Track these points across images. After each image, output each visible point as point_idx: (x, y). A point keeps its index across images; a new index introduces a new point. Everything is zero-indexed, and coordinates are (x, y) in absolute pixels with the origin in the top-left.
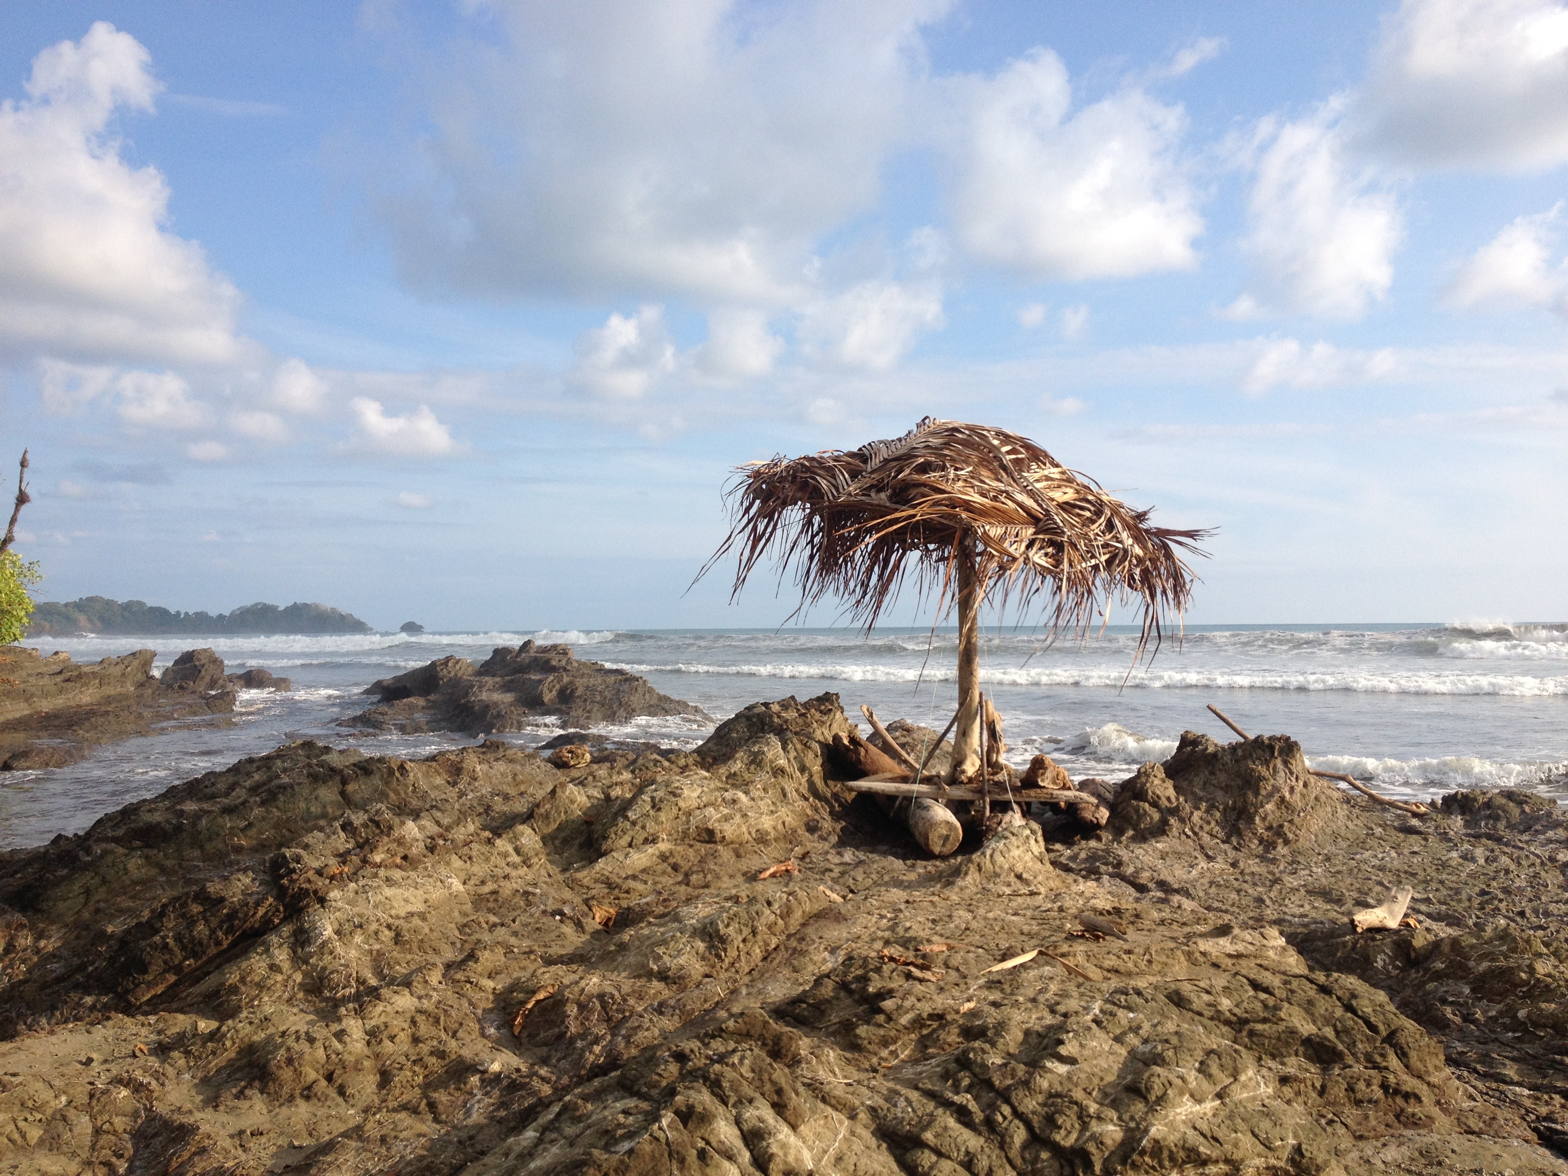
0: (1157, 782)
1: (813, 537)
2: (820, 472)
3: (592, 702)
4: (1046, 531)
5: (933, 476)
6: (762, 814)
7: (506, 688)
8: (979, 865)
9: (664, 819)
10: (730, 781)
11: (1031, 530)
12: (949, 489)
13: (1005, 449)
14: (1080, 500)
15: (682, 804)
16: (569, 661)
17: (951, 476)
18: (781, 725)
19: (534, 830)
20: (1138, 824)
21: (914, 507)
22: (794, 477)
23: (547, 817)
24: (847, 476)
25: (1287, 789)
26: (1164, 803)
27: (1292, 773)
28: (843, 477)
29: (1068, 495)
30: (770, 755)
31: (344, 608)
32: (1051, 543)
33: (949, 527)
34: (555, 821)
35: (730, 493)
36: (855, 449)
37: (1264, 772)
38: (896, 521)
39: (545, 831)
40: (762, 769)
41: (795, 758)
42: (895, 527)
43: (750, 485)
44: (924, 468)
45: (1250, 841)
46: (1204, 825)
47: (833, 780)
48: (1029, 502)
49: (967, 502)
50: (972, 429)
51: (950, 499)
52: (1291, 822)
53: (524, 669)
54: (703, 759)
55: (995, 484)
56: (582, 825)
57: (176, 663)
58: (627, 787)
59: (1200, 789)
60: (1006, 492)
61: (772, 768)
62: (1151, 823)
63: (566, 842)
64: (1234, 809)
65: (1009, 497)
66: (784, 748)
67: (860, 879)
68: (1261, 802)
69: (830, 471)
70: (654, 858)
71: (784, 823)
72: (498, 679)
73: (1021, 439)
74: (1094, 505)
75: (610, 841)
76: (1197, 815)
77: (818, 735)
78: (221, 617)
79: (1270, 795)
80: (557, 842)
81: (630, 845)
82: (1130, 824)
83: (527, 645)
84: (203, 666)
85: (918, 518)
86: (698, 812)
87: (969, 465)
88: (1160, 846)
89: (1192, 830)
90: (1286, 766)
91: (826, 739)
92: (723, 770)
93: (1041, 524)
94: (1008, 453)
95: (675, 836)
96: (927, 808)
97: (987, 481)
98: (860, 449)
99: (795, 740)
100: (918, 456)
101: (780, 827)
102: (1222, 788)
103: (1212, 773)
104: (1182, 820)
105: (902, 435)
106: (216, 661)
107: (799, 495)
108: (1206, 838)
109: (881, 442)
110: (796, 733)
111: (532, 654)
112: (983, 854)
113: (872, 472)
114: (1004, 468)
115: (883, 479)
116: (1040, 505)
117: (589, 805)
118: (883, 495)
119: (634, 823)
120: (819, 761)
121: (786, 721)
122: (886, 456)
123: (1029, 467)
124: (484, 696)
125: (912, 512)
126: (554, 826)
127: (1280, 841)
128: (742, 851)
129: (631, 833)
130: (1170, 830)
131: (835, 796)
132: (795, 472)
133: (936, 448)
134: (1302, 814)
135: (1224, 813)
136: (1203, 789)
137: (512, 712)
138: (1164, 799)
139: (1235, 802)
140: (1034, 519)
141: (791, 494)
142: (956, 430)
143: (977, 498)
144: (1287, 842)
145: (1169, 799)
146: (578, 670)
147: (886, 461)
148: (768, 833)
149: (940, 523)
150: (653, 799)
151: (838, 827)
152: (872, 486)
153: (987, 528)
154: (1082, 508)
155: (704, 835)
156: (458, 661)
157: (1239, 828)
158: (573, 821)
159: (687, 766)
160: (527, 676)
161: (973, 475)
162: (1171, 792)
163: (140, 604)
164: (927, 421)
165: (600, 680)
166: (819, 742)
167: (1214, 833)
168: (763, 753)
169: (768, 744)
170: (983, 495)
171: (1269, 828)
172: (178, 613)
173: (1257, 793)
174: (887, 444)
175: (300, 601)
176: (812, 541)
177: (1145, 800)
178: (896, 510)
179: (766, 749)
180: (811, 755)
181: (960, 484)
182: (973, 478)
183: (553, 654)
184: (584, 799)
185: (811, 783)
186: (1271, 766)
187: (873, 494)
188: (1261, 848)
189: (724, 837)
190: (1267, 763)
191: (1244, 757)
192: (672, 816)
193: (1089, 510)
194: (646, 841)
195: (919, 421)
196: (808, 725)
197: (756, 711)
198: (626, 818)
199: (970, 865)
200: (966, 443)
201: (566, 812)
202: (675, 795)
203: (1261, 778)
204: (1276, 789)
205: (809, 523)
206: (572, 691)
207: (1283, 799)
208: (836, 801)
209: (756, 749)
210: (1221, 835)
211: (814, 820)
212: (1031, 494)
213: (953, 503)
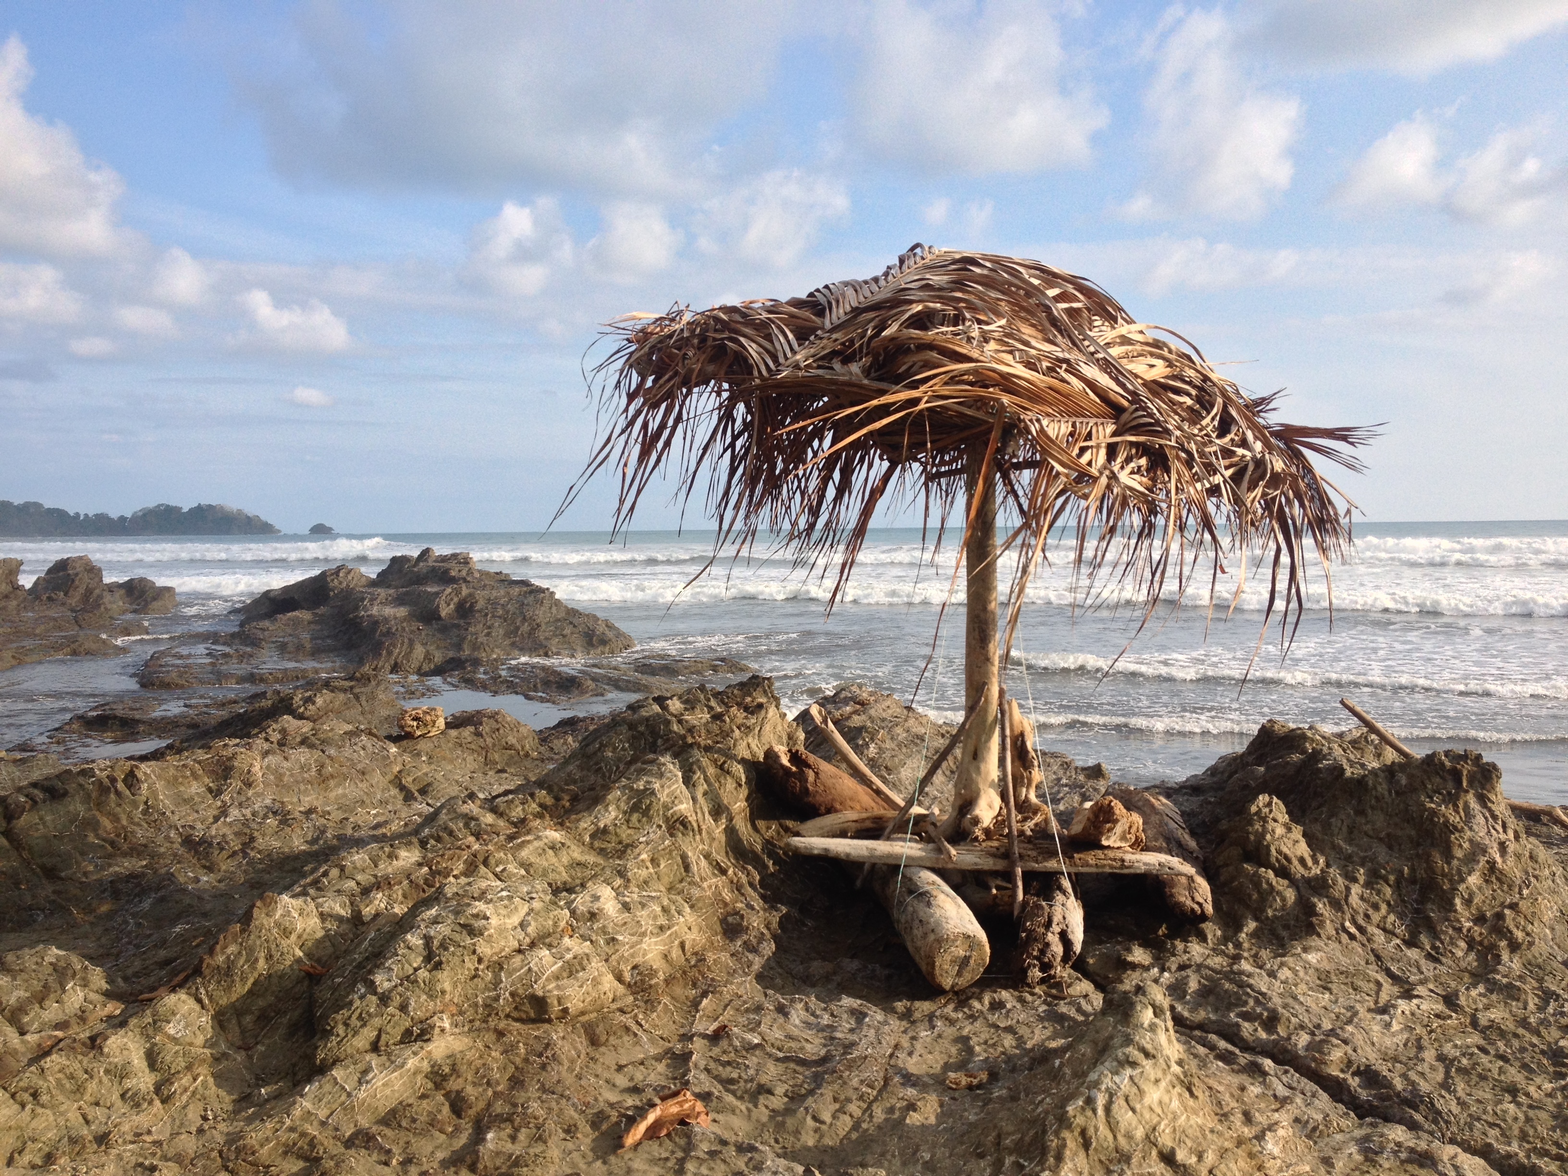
0: (1280, 831)
1: (735, 438)
2: (747, 330)
3: (493, 616)
4: (1136, 429)
5: (940, 333)
6: (644, 934)
7: (399, 601)
8: (1083, 1132)
9: (447, 986)
10: (597, 844)
11: (1110, 428)
12: (975, 354)
13: (1052, 292)
14: (1174, 377)
15: (485, 949)
16: (470, 572)
17: (975, 333)
18: (684, 738)
19: (199, 1001)
20: (1263, 910)
21: (915, 385)
22: (703, 339)
23: (227, 972)
24: (791, 336)
25: (1495, 846)
26: (1297, 869)
27: (1495, 817)
28: (788, 336)
29: (1159, 371)
30: (663, 797)
31: (251, 510)
32: (1143, 450)
33: (975, 422)
34: (244, 979)
35: (600, 367)
36: (803, 295)
37: (1454, 819)
38: (884, 410)
39: (224, 1001)
40: (650, 819)
41: (705, 794)
42: (885, 421)
43: (631, 353)
44: (923, 321)
45: (1453, 943)
46: (1371, 912)
47: (764, 818)
48: (1104, 380)
49: (1003, 375)
50: (996, 261)
51: (975, 372)
52: (1513, 906)
53: (420, 579)
54: (557, 799)
55: (1047, 347)
56: (299, 981)
57: (50, 571)
58: (398, 892)
59: (1345, 841)
60: (1067, 361)
61: (667, 820)
62: (1283, 907)
63: (263, 1018)
64: (1413, 881)
65: (1073, 370)
66: (688, 781)
67: (827, 1117)
68: (1459, 872)
69: (763, 329)
70: (419, 1079)
71: (682, 945)
72: (391, 591)
73: (1073, 280)
74: (1195, 387)
75: (334, 1040)
76: (1356, 890)
77: (742, 752)
78: (122, 519)
79: (1471, 859)
80: (248, 1019)
81: (375, 1047)
82: (1248, 907)
83: (425, 553)
84: (77, 574)
85: (922, 406)
86: (517, 960)
87: (1000, 315)
88: (1312, 958)
89: (1354, 922)
90: (1484, 806)
91: (753, 755)
92: (586, 824)
93: (1125, 417)
94: (1058, 299)
95: (470, 1015)
96: (925, 897)
97: (1034, 343)
98: (811, 295)
99: (705, 761)
100: (911, 302)
101: (676, 953)
102: (1381, 840)
103: (1360, 812)
104: (1337, 905)
105: (879, 272)
106: (94, 571)
107: (710, 368)
108: (1380, 937)
109: (846, 284)
110: (707, 749)
111: (431, 564)
112: (1090, 1102)
113: (833, 330)
114: (1054, 322)
115: (852, 341)
116: (1122, 386)
117: (320, 934)
118: (855, 368)
119: (384, 999)
120: (744, 792)
121: (691, 730)
122: (855, 304)
123: (1091, 322)
124: (375, 611)
125: (914, 394)
126: (241, 989)
127: (1503, 944)
128: (600, 1030)
129: (377, 1022)
130: (1322, 923)
131: (768, 844)
132: (704, 330)
133: (941, 289)
134: (1525, 892)
135: (1397, 887)
136: (1350, 841)
137: (403, 629)
138: (1295, 862)
139: (1413, 869)
140: (1115, 410)
141: (697, 367)
142: (972, 261)
143: (1020, 370)
144: (1514, 946)
145: (1302, 861)
146: (479, 580)
147: (857, 312)
148: (653, 973)
149: (962, 415)
150: (428, 939)
151: (775, 918)
152: (834, 354)
153: (1045, 422)
154: (1178, 391)
155: (527, 1007)
156: (350, 571)
157: (1429, 918)
158: (282, 976)
159: (523, 821)
160: (422, 588)
161: (1009, 334)
162: (1303, 849)
163: (37, 505)
164: (918, 251)
165: (502, 592)
166: (743, 761)
167: (1389, 926)
168: (653, 793)
169: (661, 775)
170: (1030, 365)
171: (1480, 919)
172: (78, 514)
173: (1448, 856)
174: (855, 286)
175: (204, 502)
176: (732, 445)
177: (1268, 866)
178: (883, 392)
179: (657, 786)
180: (730, 784)
181: (992, 346)
182: (1007, 335)
183: (453, 564)
184: (314, 922)
185: (731, 832)
186: (1461, 805)
187: (837, 365)
188: (1472, 956)
189: (565, 1011)
190: (1452, 799)
191: (1412, 789)
192: (463, 974)
193: (1189, 395)
194: (408, 1038)
195: (904, 250)
196: (727, 734)
197: (644, 713)
198: (371, 987)
199: (1066, 1134)
200: (988, 282)
201: (269, 957)
202: (471, 931)
203: (1449, 828)
204: (1479, 849)
205: (727, 416)
206: (472, 606)
207: (1492, 865)
208: (770, 856)
209: (641, 785)
210: (1401, 930)
211: (737, 913)
212: (1107, 366)
213: (983, 379)
